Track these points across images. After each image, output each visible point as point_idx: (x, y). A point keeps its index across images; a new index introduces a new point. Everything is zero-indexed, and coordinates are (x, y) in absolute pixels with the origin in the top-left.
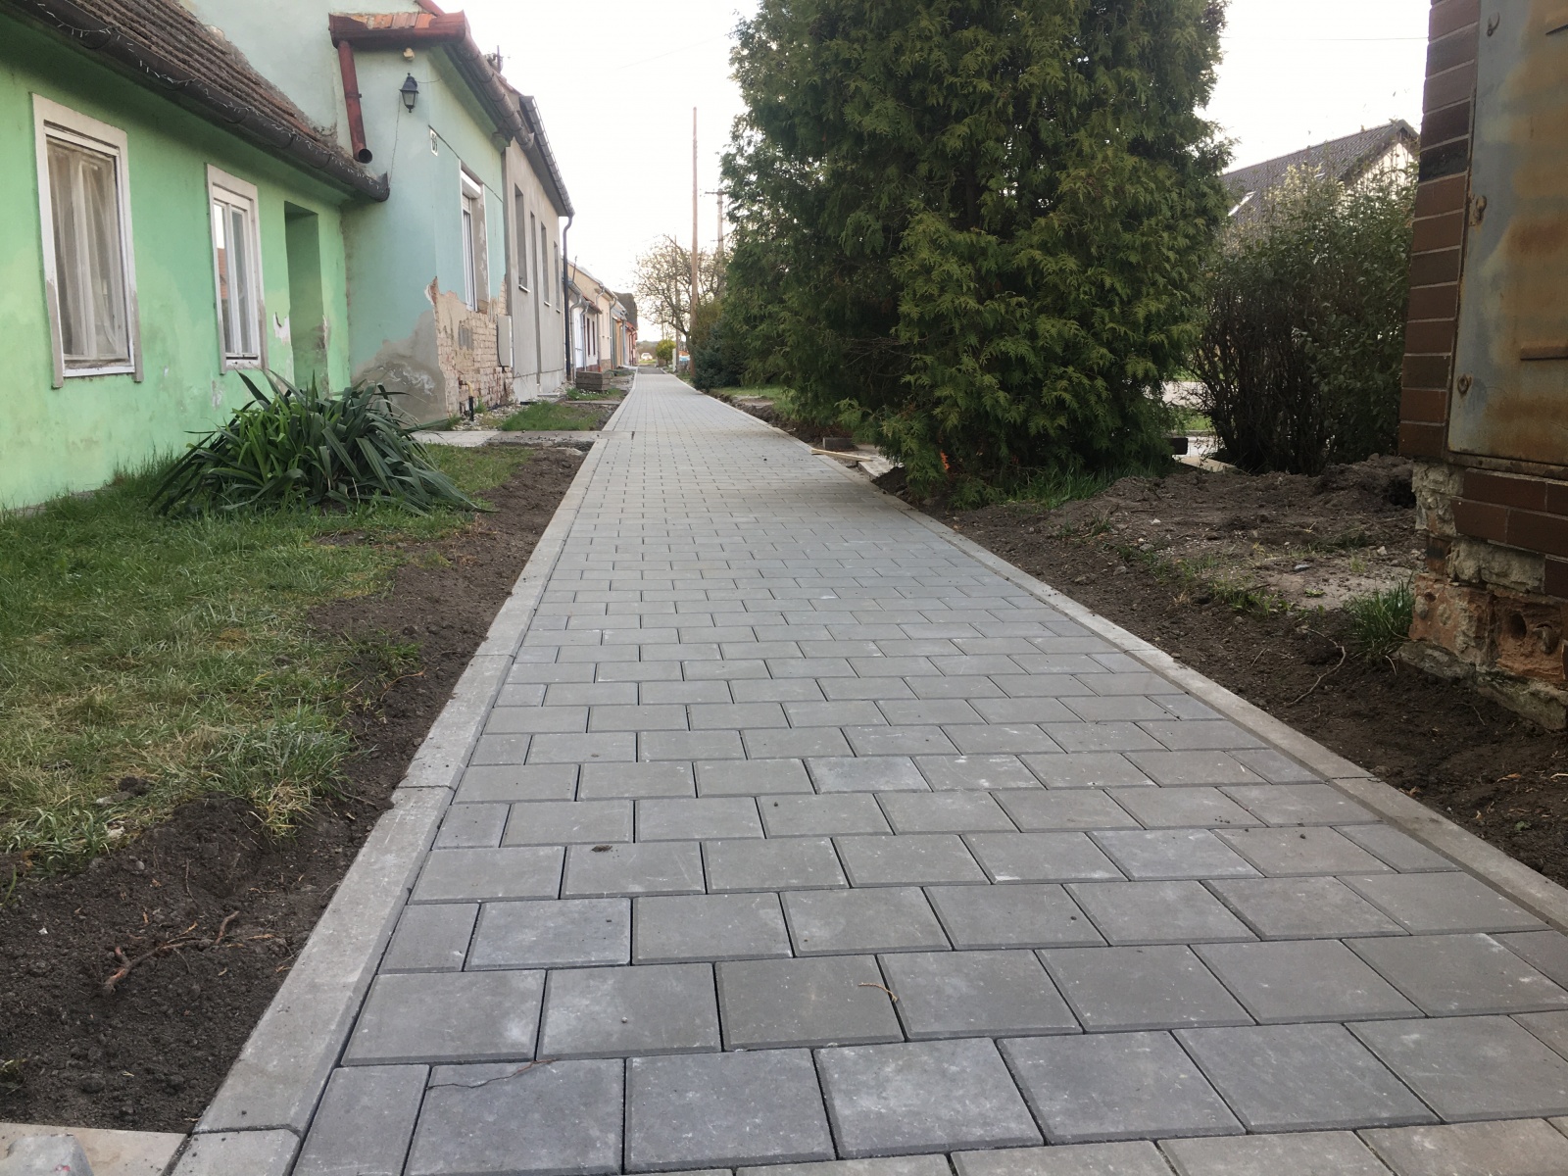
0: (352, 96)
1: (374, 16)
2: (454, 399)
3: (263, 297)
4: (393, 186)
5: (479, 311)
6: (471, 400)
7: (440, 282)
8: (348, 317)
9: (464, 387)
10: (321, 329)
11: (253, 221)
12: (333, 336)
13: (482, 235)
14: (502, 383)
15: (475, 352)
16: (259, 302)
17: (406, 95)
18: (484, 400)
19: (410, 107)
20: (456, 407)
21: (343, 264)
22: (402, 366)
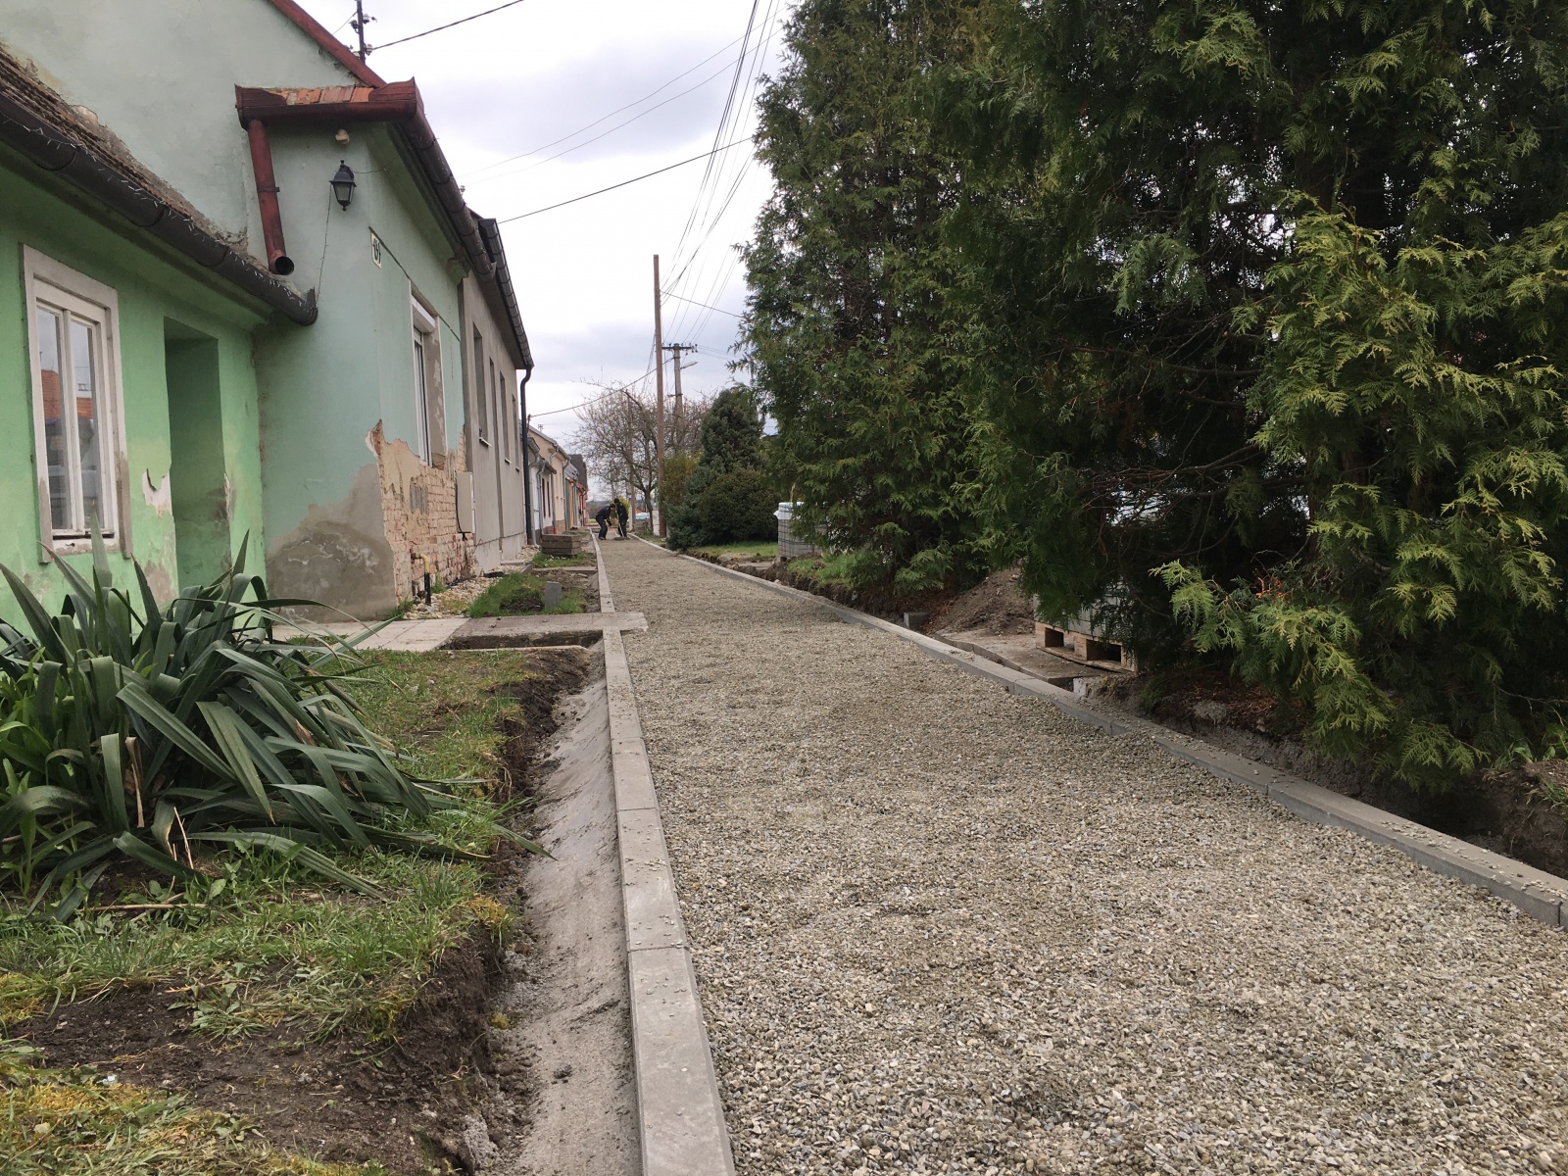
0: (267, 191)
1: (296, 91)
2: (404, 578)
3: (124, 447)
4: (322, 304)
5: (434, 466)
6: (427, 577)
7: (384, 427)
8: (262, 477)
9: (417, 561)
10: (222, 492)
11: (110, 338)
12: (239, 501)
13: (436, 376)
14: (462, 552)
15: (430, 517)
16: (117, 454)
17: (338, 189)
18: (443, 574)
19: (345, 204)
20: (408, 587)
21: (254, 407)
22: (338, 538)
